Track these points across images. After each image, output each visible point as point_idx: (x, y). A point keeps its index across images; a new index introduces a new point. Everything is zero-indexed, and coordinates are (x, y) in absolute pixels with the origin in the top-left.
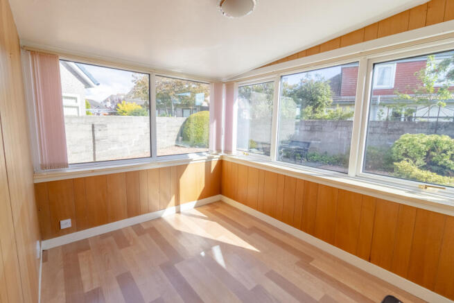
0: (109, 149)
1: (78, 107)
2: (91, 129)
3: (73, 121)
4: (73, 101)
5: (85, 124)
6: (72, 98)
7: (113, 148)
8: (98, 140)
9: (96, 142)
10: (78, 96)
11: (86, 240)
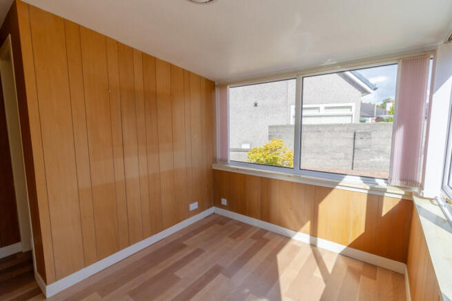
0: (371, 160)
1: (352, 116)
2: (353, 136)
3: (336, 129)
4: (349, 110)
5: (347, 132)
6: (347, 107)
7: (377, 159)
8: (358, 149)
9: (356, 150)
10: (353, 105)
11: (229, 219)
